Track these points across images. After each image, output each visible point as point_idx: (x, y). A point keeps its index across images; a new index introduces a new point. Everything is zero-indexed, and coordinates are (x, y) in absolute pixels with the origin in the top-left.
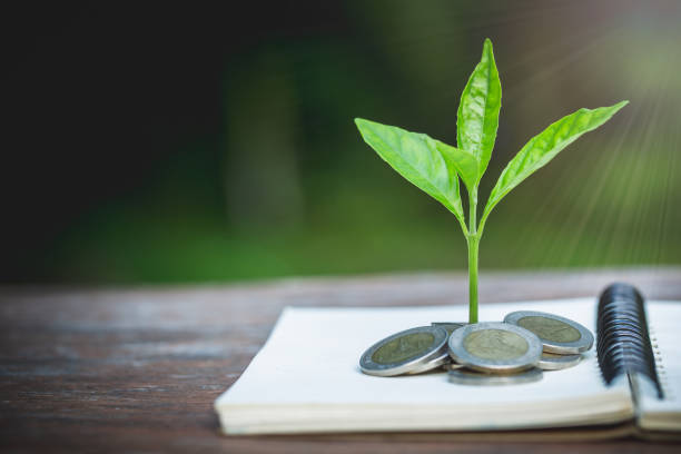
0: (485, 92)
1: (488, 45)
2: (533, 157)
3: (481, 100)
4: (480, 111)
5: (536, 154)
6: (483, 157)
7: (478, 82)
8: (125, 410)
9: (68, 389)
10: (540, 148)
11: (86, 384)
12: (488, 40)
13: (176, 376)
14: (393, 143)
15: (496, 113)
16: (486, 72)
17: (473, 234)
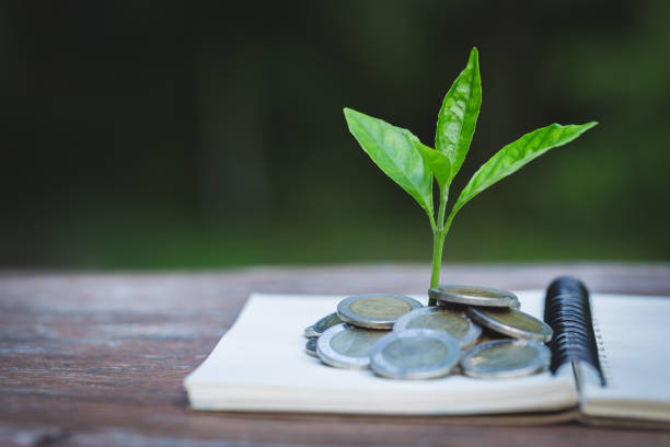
0: (467, 97)
1: (475, 53)
2: (504, 164)
3: (462, 104)
4: (461, 114)
5: (507, 162)
6: (458, 158)
7: (462, 88)
8: (100, 387)
9: (47, 366)
10: (512, 156)
11: (63, 362)
12: (475, 48)
13: (148, 356)
14: (375, 134)
15: (475, 119)
16: (470, 79)
17: (440, 229)
